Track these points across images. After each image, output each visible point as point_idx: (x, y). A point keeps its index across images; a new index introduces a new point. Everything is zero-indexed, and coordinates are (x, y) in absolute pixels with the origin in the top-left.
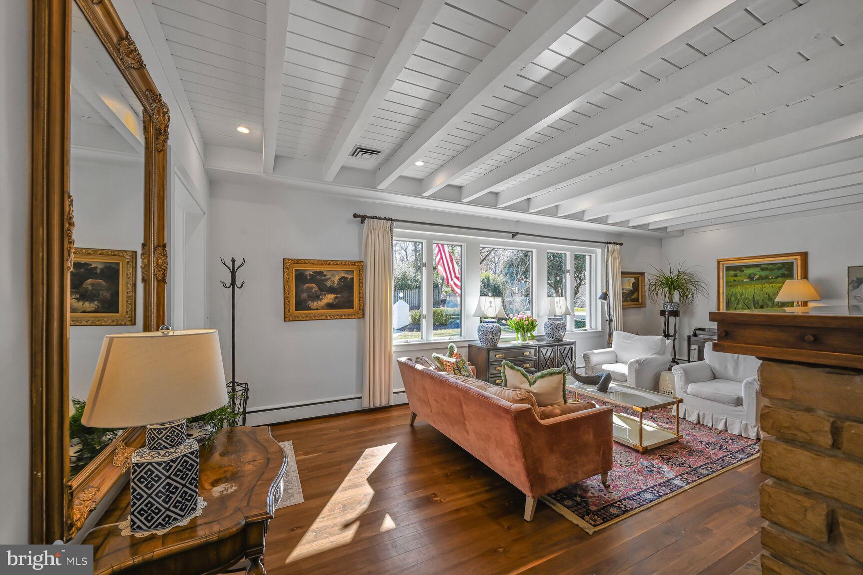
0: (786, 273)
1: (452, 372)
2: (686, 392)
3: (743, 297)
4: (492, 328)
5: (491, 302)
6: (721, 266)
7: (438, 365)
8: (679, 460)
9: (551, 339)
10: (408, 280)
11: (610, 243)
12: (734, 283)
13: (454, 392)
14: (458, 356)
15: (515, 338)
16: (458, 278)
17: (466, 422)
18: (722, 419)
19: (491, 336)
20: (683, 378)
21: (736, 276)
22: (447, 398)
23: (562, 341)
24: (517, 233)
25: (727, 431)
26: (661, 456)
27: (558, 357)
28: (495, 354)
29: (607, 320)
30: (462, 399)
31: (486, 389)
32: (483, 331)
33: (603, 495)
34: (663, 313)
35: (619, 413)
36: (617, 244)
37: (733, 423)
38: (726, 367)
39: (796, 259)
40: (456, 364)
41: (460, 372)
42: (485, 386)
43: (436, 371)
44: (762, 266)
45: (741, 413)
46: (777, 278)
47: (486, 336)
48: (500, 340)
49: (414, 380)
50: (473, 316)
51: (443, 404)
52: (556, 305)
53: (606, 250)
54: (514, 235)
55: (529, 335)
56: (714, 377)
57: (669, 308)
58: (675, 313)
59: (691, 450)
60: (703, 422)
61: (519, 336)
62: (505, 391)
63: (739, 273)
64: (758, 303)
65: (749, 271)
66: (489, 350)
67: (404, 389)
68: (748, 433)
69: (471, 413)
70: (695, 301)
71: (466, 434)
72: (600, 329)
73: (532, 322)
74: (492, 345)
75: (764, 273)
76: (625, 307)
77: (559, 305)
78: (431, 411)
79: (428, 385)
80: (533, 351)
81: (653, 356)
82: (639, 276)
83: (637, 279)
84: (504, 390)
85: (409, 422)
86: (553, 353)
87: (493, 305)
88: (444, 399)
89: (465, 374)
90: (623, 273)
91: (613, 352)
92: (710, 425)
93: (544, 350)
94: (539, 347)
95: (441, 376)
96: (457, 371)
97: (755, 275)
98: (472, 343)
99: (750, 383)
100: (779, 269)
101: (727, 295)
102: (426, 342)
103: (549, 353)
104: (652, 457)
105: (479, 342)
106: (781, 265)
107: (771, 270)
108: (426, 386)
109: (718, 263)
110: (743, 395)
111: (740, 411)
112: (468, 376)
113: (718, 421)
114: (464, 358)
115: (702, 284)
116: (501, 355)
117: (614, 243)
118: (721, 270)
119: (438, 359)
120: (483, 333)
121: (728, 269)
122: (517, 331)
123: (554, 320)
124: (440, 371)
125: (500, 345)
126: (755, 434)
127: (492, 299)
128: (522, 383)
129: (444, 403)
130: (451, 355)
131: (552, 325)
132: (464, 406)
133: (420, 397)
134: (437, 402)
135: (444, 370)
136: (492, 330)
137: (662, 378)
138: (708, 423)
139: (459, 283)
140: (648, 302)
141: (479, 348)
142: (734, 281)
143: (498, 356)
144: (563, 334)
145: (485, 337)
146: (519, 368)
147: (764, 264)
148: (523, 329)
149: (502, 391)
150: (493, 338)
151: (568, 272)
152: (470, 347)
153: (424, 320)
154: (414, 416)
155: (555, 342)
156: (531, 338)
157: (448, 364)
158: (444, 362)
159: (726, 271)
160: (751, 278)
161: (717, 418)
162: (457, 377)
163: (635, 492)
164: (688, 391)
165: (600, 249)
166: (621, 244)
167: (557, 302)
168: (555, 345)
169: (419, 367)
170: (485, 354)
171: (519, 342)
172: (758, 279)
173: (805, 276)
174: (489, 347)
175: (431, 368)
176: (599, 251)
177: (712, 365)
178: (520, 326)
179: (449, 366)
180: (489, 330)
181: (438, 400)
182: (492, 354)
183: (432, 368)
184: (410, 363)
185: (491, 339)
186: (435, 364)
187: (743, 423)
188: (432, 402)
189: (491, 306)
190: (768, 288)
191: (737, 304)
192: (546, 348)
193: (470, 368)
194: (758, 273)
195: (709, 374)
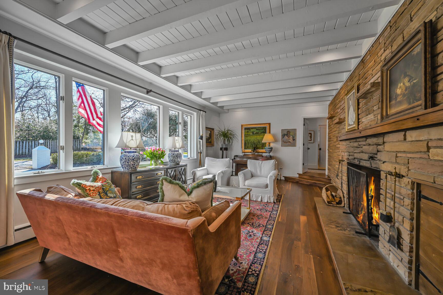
0: (264, 131)
1: (97, 196)
2: (244, 185)
3: (250, 141)
4: (133, 156)
5: (132, 136)
6: (243, 127)
7: (80, 191)
8: (257, 223)
9: (173, 164)
10: (50, 132)
11: (201, 110)
12: (247, 135)
13: (104, 219)
14: (104, 180)
15: (150, 164)
16: (100, 119)
17: (120, 250)
18: (260, 196)
19: (132, 163)
20: (243, 178)
21: (248, 132)
22: (93, 227)
23: (179, 164)
24: (151, 91)
25: (262, 201)
26: (248, 223)
27: (178, 175)
28: (136, 176)
29: (199, 153)
30: (115, 225)
31: (143, 208)
32: (126, 159)
33: (238, 268)
34: (221, 149)
35: (216, 203)
36: (204, 111)
37: (265, 197)
38: (257, 171)
39: (267, 126)
40: (102, 188)
41: (106, 194)
42: (141, 205)
43: (76, 198)
44: (257, 128)
45: (267, 191)
46: (261, 133)
47: (128, 162)
48: (139, 166)
49: (43, 213)
50: (116, 147)
51: (86, 235)
52: (176, 142)
53: (199, 113)
54: (148, 92)
55: (160, 162)
56: (252, 176)
57: (224, 147)
58: (226, 149)
59: (257, 216)
60: (252, 199)
61: (153, 162)
62: (168, 207)
63: (249, 131)
64: (255, 144)
65: (252, 130)
66: (131, 174)
67: (29, 224)
68: (270, 200)
69: (128, 239)
70: (233, 143)
71: (118, 261)
72: (195, 158)
73: (162, 153)
74: (133, 169)
75: (257, 131)
76: (207, 146)
77: (178, 141)
78: (70, 244)
79: (64, 216)
80: (163, 172)
81: (226, 169)
82: (211, 130)
83: (211, 132)
84: (166, 206)
85: (38, 259)
86: (175, 173)
87: (134, 138)
88: (88, 229)
89: (112, 195)
90: (206, 128)
91: (206, 169)
92: (255, 200)
93: (169, 171)
94: (167, 169)
95: (84, 203)
96: (103, 194)
97: (254, 132)
98: (114, 170)
99: (271, 176)
100: (262, 129)
101: (245, 141)
102: (64, 172)
103: (172, 173)
104: (245, 226)
105: (121, 168)
106: (262, 128)
107: (260, 130)
108: (61, 217)
109: (242, 126)
110: (268, 182)
111: (267, 190)
112: (115, 197)
113: (258, 197)
114: (109, 181)
115: (236, 136)
116: (141, 177)
117: (203, 111)
118: (243, 129)
119: (79, 185)
120: (125, 160)
121: (245, 129)
122: (152, 158)
123: (175, 151)
124: (81, 198)
125: (139, 169)
126: (273, 200)
127: (133, 134)
128: (181, 195)
129: (88, 233)
130: (95, 180)
131: (173, 154)
132: (117, 233)
133: (53, 231)
134: (78, 233)
135: (88, 195)
136: (134, 158)
137: (231, 179)
138: (254, 199)
139: (101, 123)
140: (215, 144)
141: (121, 173)
142: (247, 134)
143: (138, 178)
144: (180, 160)
145: (127, 164)
146: (177, 182)
147: (257, 127)
148: (156, 157)
149: (164, 207)
150: (134, 164)
151: (180, 123)
152: (112, 173)
153: (61, 151)
154: (46, 251)
155: (175, 165)
156: (161, 164)
157: (92, 189)
158: (87, 187)
159: (245, 130)
160: (253, 133)
161: (258, 196)
162: (104, 200)
163: (252, 255)
164: (246, 184)
165: (196, 113)
166: (206, 112)
167: (177, 140)
168: (176, 167)
169: (50, 197)
170: (127, 177)
171: (153, 167)
172: (255, 134)
173: (270, 133)
174: (130, 171)
175: (69, 196)
176: (195, 114)
177: (251, 170)
178: (154, 155)
179: (94, 190)
180: (130, 158)
181: (79, 231)
182: (133, 177)
183: (71, 196)
184: (37, 194)
185: (133, 165)
186: (74, 190)
187: (269, 196)
188: (70, 234)
189: (132, 139)
190: (259, 137)
191: (248, 144)
192: (171, 170)
193: (116, 189)
194: (255, 131)
195: (250, 175)
